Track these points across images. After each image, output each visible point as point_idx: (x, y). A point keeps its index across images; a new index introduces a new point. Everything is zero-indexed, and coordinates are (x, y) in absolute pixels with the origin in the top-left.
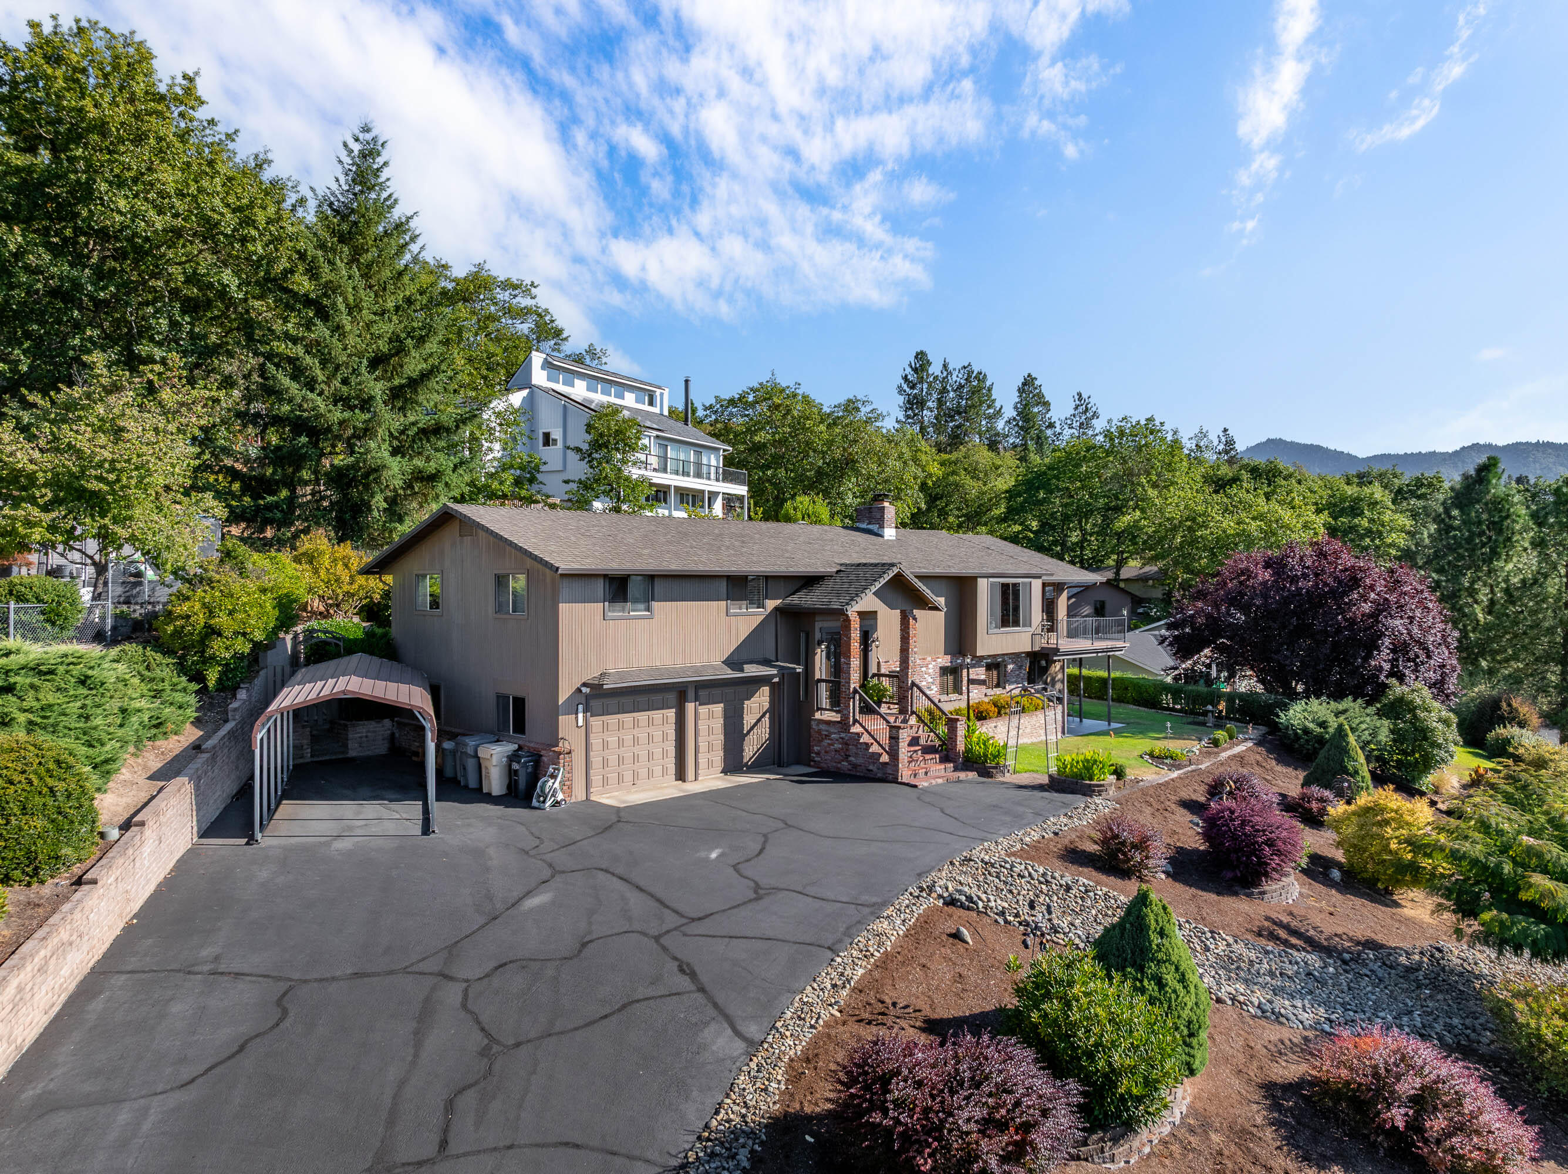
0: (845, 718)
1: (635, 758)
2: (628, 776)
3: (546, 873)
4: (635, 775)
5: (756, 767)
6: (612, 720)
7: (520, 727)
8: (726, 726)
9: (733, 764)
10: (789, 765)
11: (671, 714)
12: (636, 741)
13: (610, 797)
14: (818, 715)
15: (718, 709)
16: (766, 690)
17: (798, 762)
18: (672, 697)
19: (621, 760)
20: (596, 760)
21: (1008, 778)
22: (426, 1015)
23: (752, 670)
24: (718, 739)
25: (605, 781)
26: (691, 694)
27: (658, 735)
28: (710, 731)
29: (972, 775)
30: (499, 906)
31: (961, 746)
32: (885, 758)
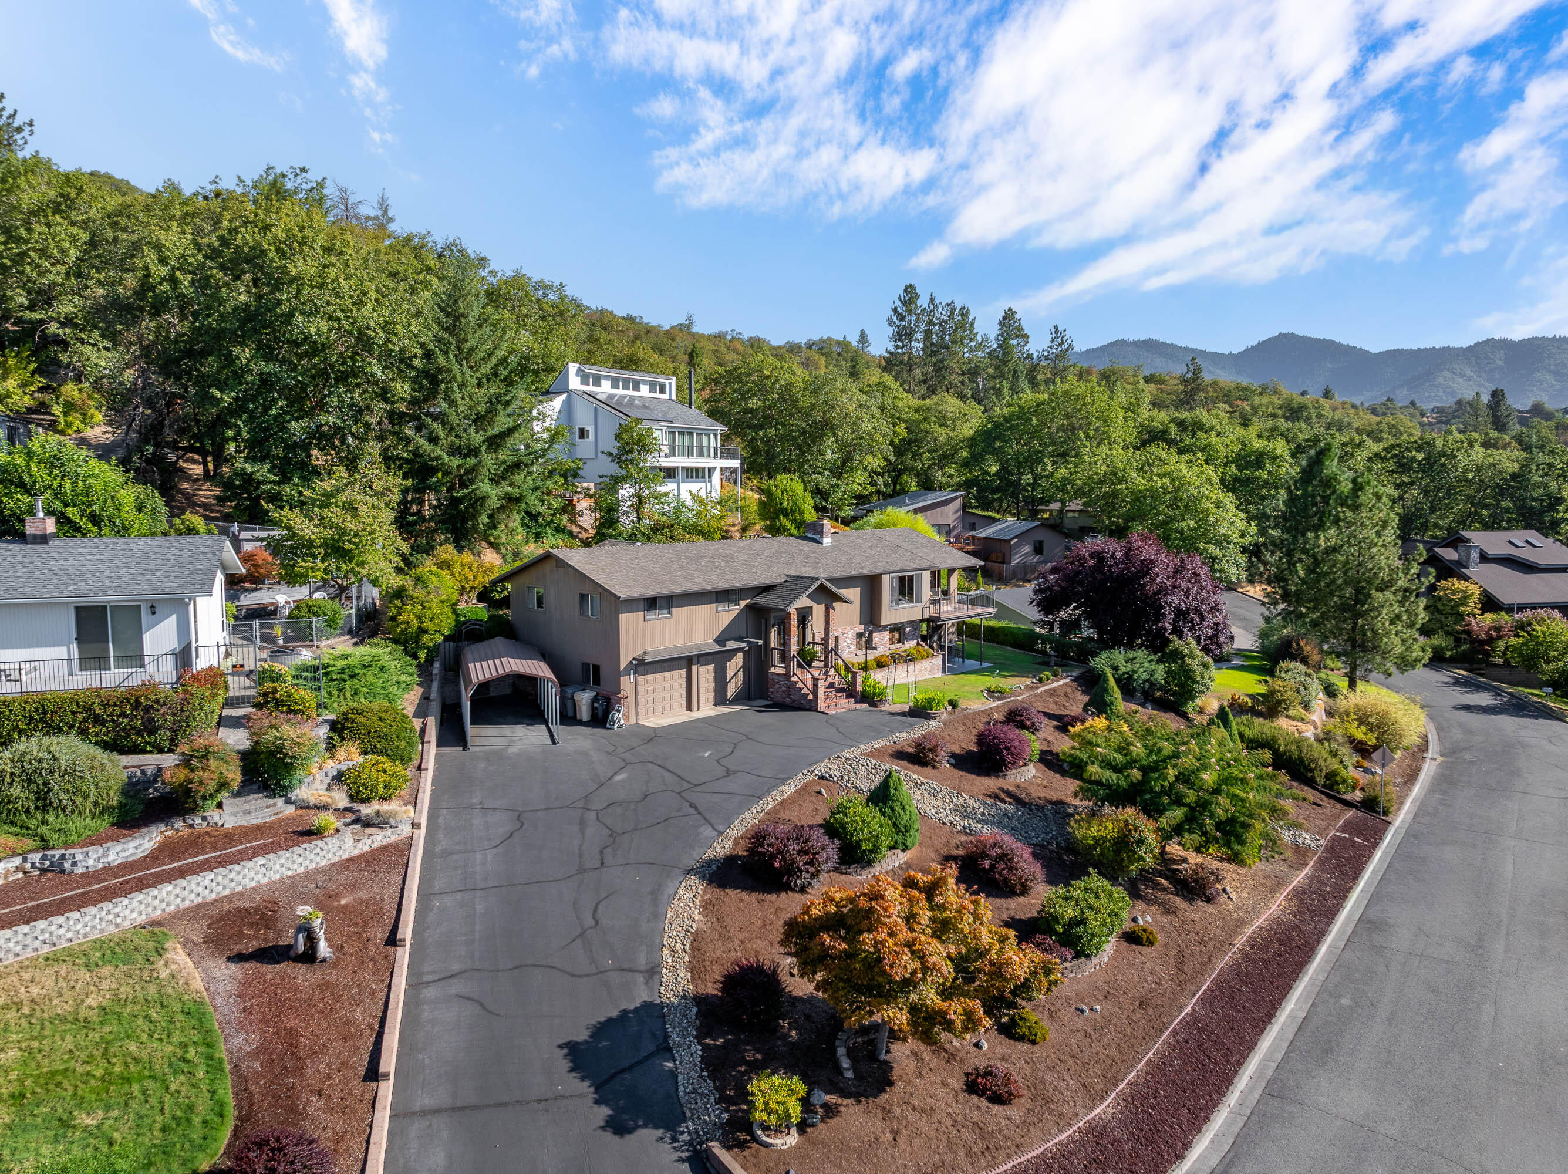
0: (788, 672)
1: (663, 699)
2: (659, 709)
3: (623, 764)
4: (663, 708)
5: (735, 701)
6: (649, 677)
7: (597, 681)
8: (716, 678)
9: (721, 700)
10: (755, 699)
11: (683, 672)
12: (663, 689)
13: (651, 721)
14: (772, 670)
15: (712, 667)
16: (741, 654)
17: (761, 698)
18: (684, 662)
19: (655, 700)
20: (641, 700)
21: (888, 708)
22: (582, 824)
23: (731, 645)
24: (712, 685)
25: (646, 713)
26: (695, 660)
27: (676, 684)
28: (707, 681)
29: (865, 706)
30: (603, 780)
31: (859, 688)
32: (811, 697)
